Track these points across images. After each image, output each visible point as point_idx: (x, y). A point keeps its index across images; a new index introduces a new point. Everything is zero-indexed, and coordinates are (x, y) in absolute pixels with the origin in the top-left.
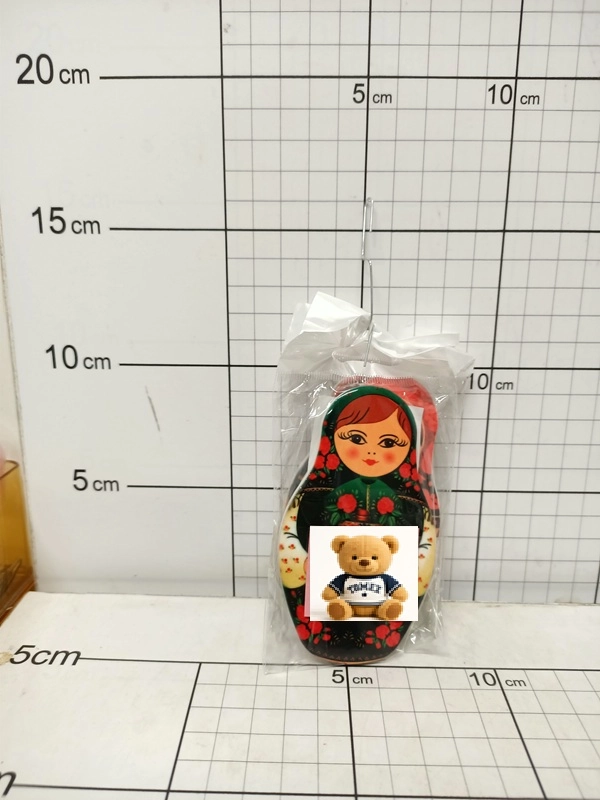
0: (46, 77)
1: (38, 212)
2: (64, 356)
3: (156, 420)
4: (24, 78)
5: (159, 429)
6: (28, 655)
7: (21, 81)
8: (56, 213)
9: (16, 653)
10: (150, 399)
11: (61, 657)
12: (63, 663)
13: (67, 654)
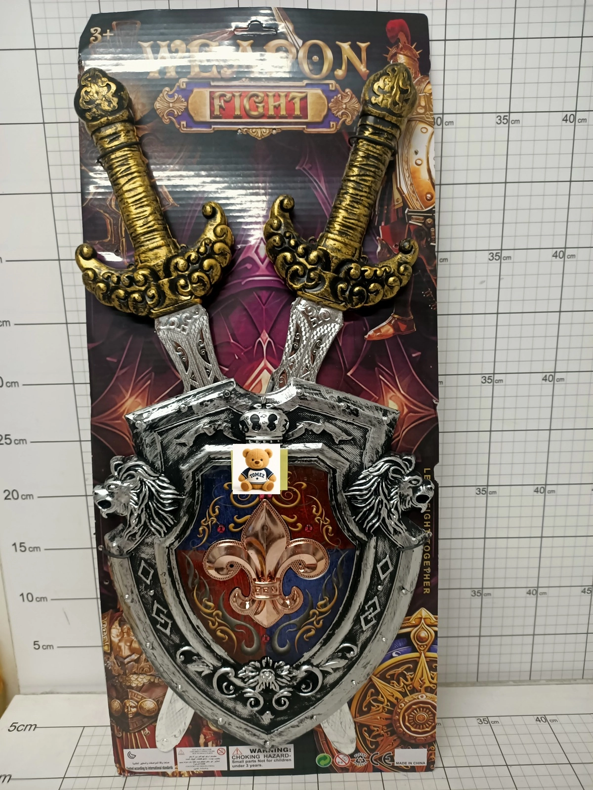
0: (16, 497)
1: (15, 544)
2: (27, 597)
3: (68, 620)
4: (8, 497)
5: (69, 624)
6: (15, 727)
7: (6, 499)
8: (22, 545)
9: (11, 726)
10: (65, 613)
11: (29, 727)
12: (29, 730)
13: (31, 726)
